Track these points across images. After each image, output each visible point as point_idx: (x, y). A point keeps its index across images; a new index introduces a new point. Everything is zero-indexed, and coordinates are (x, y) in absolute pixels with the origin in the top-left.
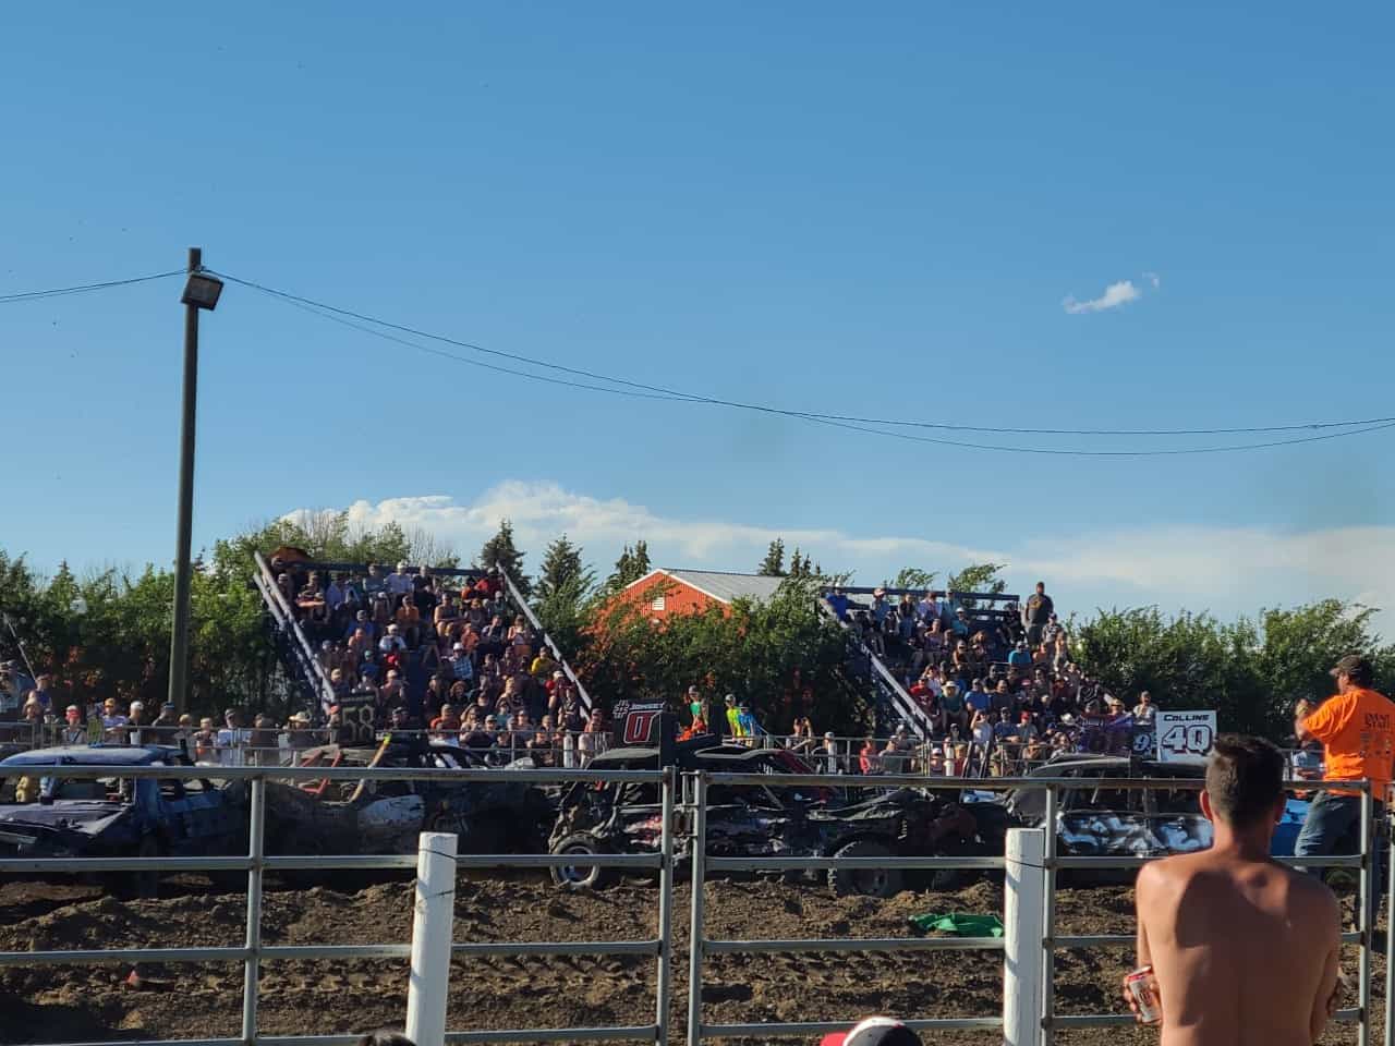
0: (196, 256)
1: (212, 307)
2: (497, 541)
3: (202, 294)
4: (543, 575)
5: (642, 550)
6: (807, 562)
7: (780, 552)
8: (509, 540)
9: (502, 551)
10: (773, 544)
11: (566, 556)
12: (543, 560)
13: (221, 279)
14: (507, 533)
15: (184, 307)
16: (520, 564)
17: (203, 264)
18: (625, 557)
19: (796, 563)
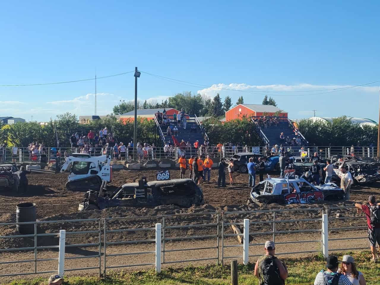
0: (136, 68)
1: (139, 77)
2: (216, 97)
3: (137, 75)
4: (224, 102)
5: (242, 98)
6: (272, 99)
7: (267, 97)
8: (219, 96)
9: (217, 99)
10: (265, 96)
11: (228, 99)
12: (225, 100)
13: (140, 72)
14: (218, 95)
15: (135, 77)
16: (220, 101)
17: (138, 69)
18: (239, 99)
19: (270, 99)
